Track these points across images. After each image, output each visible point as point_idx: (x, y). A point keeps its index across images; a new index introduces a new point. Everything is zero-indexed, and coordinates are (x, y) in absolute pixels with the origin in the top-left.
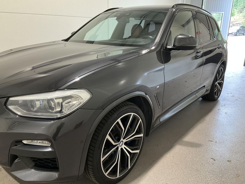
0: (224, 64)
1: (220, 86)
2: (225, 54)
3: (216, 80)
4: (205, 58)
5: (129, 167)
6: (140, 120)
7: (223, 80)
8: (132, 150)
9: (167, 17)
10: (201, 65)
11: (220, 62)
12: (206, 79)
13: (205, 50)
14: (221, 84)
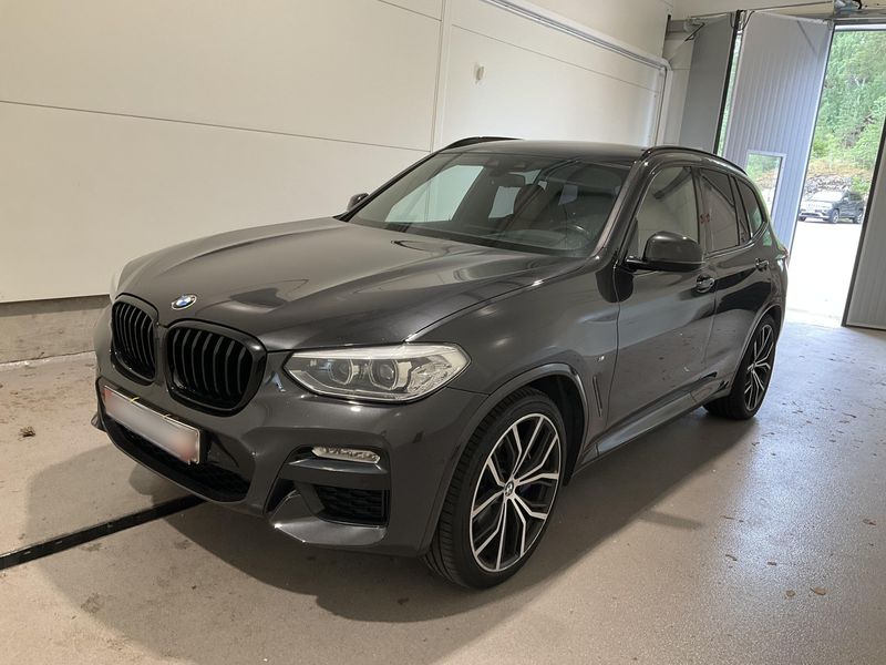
0: (776, 315)
1: (761, 379)
2: (778, 286)
3: (749, 358)
4: (720, 294)
5: (522, 554)
6: (557, 436)
7: (771, 360)
8: (533, 509)
9: (627, 184)
10: (707, 314)
11: (764, 306)
12: (721, 353)
13: (724, 273)
14: (765, 374)
